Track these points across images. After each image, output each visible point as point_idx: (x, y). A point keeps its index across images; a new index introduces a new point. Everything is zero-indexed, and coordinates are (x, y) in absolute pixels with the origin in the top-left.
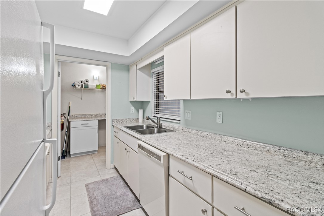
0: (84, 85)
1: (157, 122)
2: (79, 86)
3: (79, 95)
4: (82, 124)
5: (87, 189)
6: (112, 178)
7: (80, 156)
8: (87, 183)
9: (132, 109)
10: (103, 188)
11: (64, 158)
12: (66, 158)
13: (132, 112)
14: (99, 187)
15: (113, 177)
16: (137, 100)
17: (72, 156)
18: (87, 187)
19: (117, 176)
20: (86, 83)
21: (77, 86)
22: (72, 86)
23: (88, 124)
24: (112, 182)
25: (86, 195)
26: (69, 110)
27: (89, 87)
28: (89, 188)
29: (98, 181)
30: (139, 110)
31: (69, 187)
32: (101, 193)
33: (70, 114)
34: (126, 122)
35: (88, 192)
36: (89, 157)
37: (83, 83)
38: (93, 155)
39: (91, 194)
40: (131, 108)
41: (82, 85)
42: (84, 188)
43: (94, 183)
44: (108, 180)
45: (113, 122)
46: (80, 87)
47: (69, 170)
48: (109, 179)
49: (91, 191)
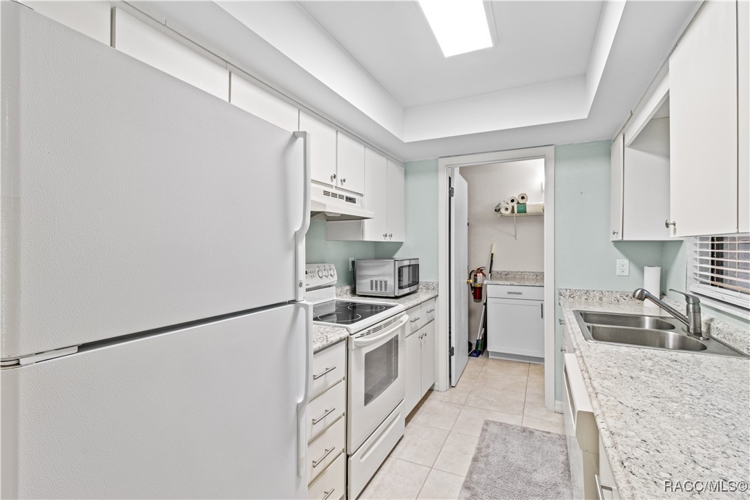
0: (518, 207)
1: (684, 313)
2: (507, 209)
3: (510, 228)
4: (509, 293)
5: (484, 430)
6: (545, 434)
7: (501, 360)
8: (490, 419)
9: (623, 264)
10: (513, 446)
11: (478, 356)
12: (480, 356)
13: (622, 274)
14: (508, 438)
15: (548, 433)
16: (625, 239)
17: (492, 355)
18: (485, 427)
19: (559, 435)
20: (521, 201)
21: (503, 211)
22: (496, 210)
23: (521, 294)
24: (539, 443)
25: (476, 441)
26: (492, 261)
27: (528, 210)
28: (486, 430)
29: (511, 425)
30: (646, 268)
31: (458, 411)
32: (503, 454)
33: (493, 269)
34: (601, 299)
35: (482, 438)
36: (522, 368)
37: (515, 204)
38: (532, 367)
39: (485, 444)
40: (618, 260)
41: (513, 207)
42: (480, 425)
43: (501, 424)
44: (533, 433)
45: (560, 295)
46: (509, 212)
47: (473, 380)
48: (536, 433)
49: (487, 437)
